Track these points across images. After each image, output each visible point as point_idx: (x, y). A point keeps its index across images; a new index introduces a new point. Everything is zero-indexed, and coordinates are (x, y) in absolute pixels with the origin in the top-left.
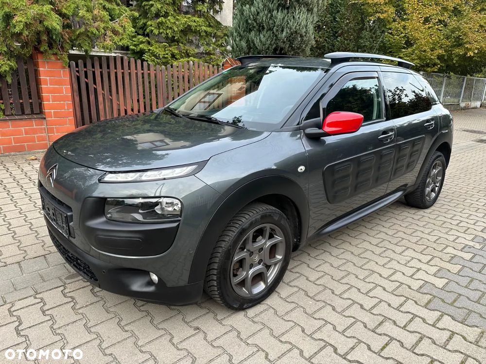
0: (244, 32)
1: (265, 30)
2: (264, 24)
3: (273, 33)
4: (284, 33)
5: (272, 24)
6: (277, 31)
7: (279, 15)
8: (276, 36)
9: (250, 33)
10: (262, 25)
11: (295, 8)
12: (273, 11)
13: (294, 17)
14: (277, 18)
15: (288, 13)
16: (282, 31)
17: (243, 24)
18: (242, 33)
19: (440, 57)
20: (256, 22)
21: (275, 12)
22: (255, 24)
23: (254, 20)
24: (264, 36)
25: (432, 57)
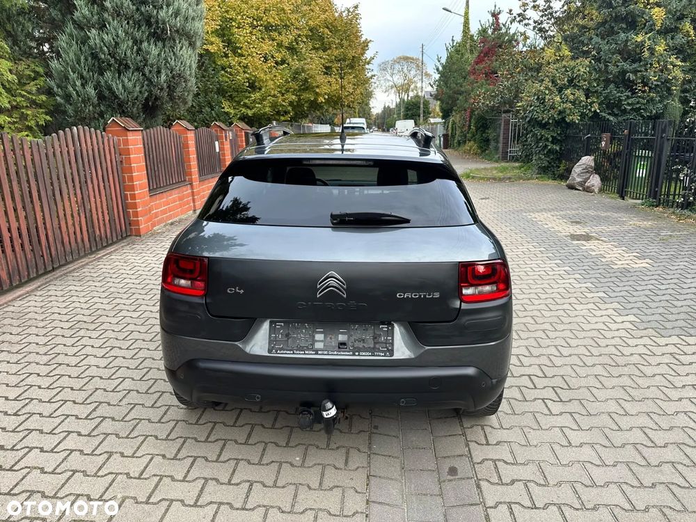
0: (88, 71)
1: (131, 70)
2: (129, 62)
3: (144, 75)
4: (163, 77)
5: (141, 61)
6: (150, 72)
7: (153, 50)
8: (149, 80)
9: (101, 74)
10: (125, 62)
11: (174, 40)
12: (141, 42)
13: (174, 54)
14: (148, 53)
15: (164, 47)
16: (159, 72)
17: (86, 59)
18: (85, 73)
19: (291, 104)
20: (113, 57)
21: (145, 44)
22: (112, 61)
23: (110, 54)
24: (130, 80)
25: (284, 103)
